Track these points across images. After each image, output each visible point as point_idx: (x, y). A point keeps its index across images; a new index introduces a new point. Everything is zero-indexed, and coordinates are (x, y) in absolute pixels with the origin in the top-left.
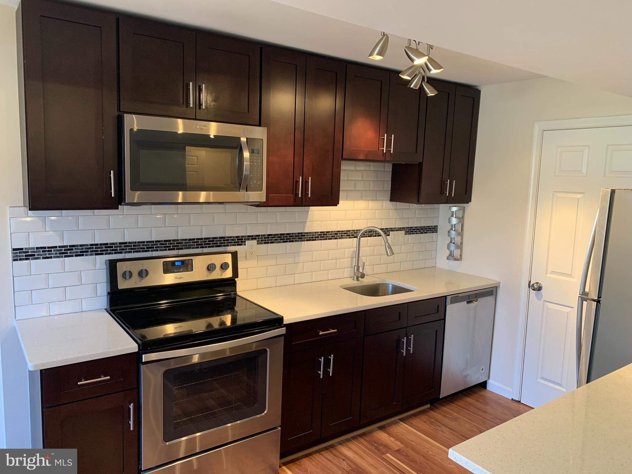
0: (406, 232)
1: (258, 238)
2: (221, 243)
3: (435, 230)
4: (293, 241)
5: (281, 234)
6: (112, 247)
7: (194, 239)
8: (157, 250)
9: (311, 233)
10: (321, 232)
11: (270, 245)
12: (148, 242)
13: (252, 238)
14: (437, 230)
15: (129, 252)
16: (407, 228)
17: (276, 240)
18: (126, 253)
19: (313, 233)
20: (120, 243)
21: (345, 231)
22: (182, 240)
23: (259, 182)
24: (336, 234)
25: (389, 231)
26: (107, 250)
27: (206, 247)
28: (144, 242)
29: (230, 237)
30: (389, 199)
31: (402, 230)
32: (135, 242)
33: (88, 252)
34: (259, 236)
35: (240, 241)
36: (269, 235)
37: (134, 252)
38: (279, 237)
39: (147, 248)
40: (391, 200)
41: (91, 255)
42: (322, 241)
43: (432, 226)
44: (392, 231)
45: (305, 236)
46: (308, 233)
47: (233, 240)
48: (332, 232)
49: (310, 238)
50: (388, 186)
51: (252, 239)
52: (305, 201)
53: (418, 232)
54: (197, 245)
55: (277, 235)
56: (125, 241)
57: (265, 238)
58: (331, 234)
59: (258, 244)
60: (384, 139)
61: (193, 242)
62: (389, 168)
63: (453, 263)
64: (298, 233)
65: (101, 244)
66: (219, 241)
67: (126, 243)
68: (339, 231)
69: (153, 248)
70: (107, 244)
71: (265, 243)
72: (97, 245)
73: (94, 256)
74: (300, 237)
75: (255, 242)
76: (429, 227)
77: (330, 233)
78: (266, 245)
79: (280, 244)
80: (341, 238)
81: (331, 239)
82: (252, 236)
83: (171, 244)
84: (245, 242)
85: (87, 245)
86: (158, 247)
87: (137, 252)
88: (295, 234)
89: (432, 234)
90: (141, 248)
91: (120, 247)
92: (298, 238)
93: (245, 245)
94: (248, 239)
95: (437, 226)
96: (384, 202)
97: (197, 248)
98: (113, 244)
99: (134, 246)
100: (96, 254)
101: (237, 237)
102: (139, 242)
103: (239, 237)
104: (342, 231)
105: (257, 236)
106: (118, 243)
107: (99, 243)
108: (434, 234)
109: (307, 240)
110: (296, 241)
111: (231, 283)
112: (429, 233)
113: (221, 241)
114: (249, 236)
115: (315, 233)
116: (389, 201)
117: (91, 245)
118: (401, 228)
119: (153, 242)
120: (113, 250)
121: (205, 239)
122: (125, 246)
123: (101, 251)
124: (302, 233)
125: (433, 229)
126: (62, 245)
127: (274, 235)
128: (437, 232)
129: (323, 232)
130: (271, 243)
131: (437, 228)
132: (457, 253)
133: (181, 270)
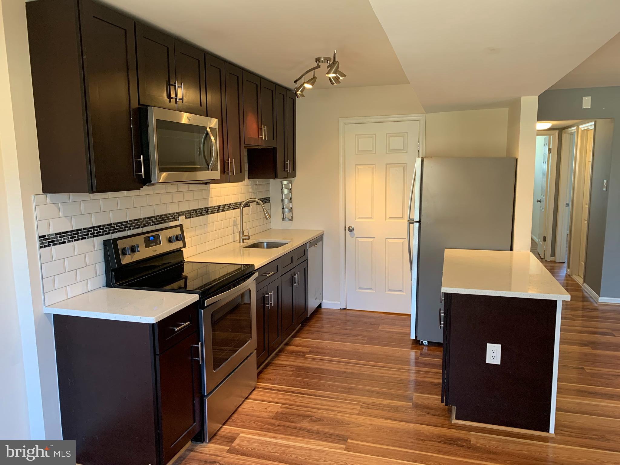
1: (185, 214)
4: (203, 215)
5: (197, 210)
6: (103, 229)
7: (150, 218)
8: (131, 229)
11: (192, 219)
12: (124, 222)
13: (182, 213)
14: (270, 200)
15: (114, 233)
17: (195, 214)
18: (111, 233)
19: (213, 207)
20: (108, 225)
23: (216, 163)
24: (224, 207)
26: (101, 232)
27: (157, 224)
28: (121, 223)
29: (170, 214)
30: (248, 177)
33: (88, 234)
34: (185, 212)
35: (175, 216)
36: (190, 211)
37: (117, 232)
38: (196, 212)
40: (250, 178)
41: (91, 237)
42: (218, 213)
44: (250, 203)
45: (209, 210)
46: (210, 207)
47: (171, 216)
49: (212, 211)
51: (182, 215)
54: (152, 222)
55: (195, 210)
56: (111, 222)
59: (186, 218)
60: (262, 129)
63: (287, 223)
64: (205, 208)
67: (111, 224)
68: (225, 205)
69: (128, 227)
70: (100, 226)
71: (189, 218)
72: (94, 227)
73: (93, 238)
74: (206, 211)
75: (184, 217)
76: (266, 198)
77: (222, 206)
79: (197, 218)
80: (227, 210)
81: (222, 211)
84: (178, 218)
85: (88, 228)
87: (119, 232)
90: (120, 228)
91: (107, 228)
93: (179, 220)
94: (180, 215)
95: (269, 197)
99: (117, 226)
100: (94, 236)
101: (173, 214)
103: (175, 213)
108: (269, 203)
109: (210, 213)
110: (205, 215)
111: (179, 252)
112: (267, 203)
113: (165, 218)
114: (180, 213)
116: (247, 179)
117: (90, 228)
118: (254, 200)
119: (128, 222)
120: (104, 231)
123: (97, 233)
124: (207, 208)
125: (268, 200)
126: (71, 230)
127: (193, 210)
129: (218, 206)
130: (192, 217)
133: (154, 244)
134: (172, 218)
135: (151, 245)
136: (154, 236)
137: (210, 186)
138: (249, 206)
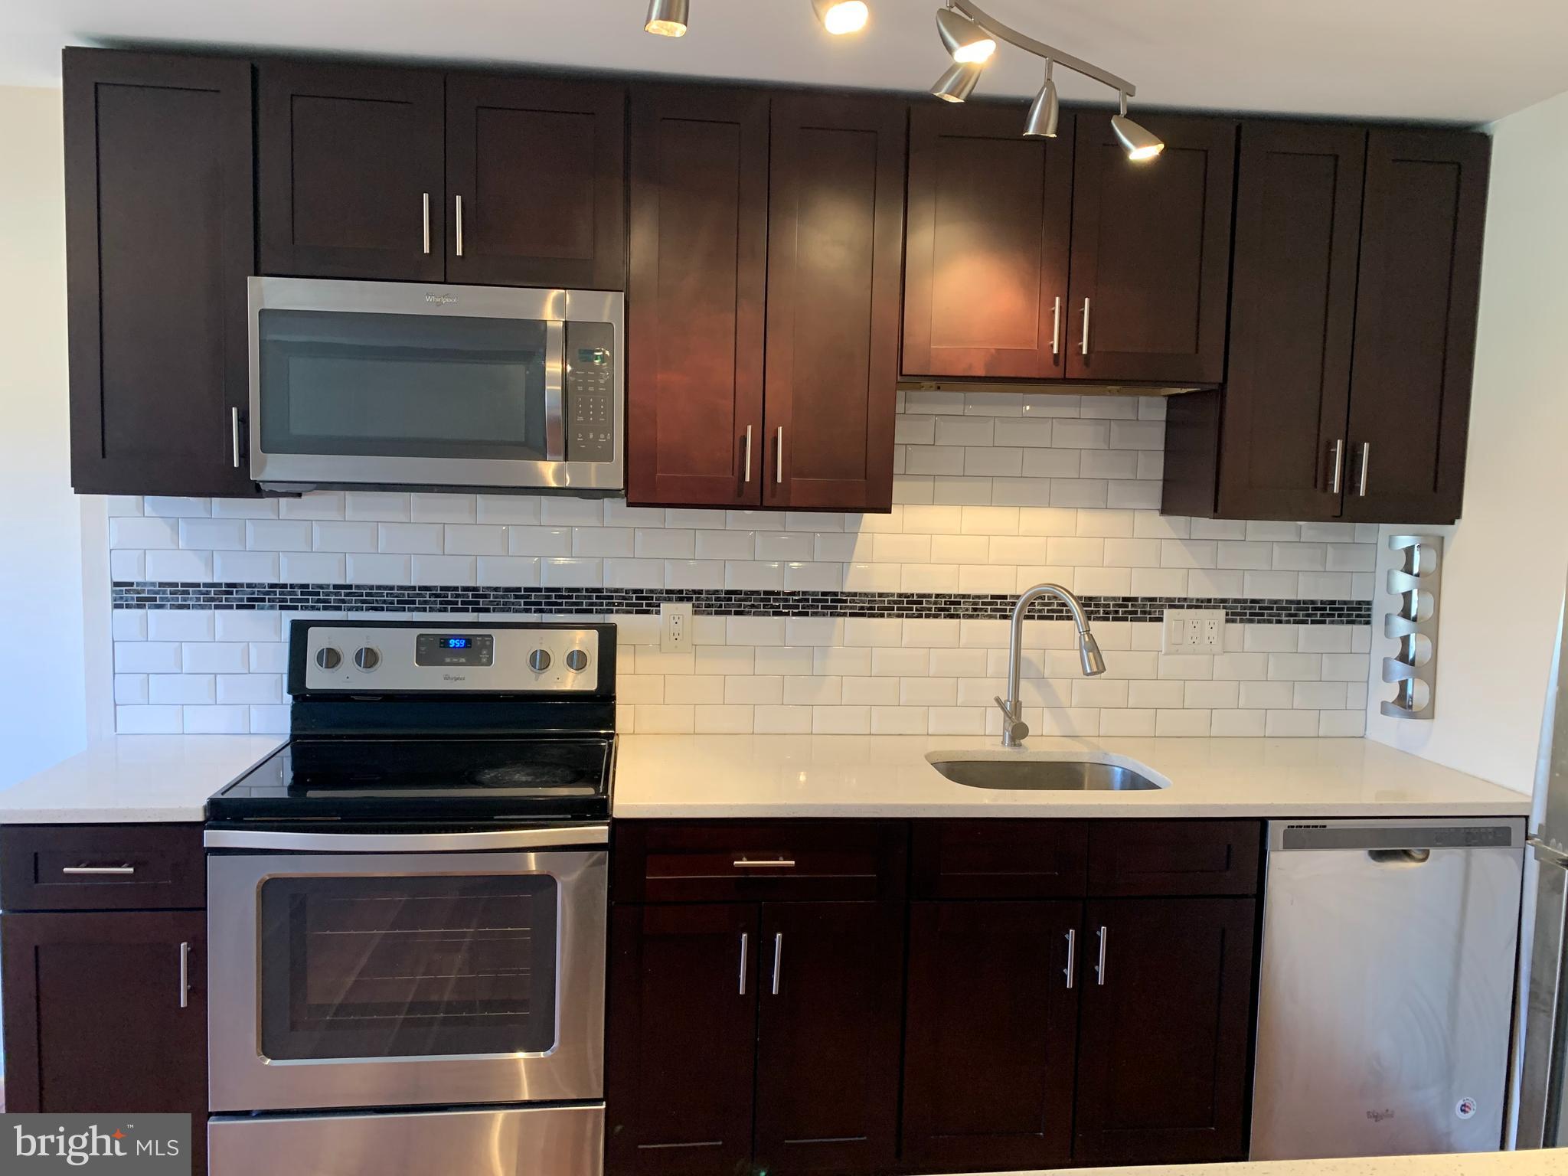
0: (1233, 614)
1: (698, 599)
2: (592, 604)
3: (1357, 616)
4: (806, 614)
5: (766, 593)
6: (318, 594)
7: (518, 589)
8: (424, 610)
9: (866, 595)
10: (900, 595)
11: (732, 619)
12: (400, 588)
13: (680, 596)
14: (1369, 616)
15: (358, 609)
16: (1236, 601)
17: (753, 606)
18: (350, 609)
19: (873, 595)
20: (336, 587)
21: (986, 597)
22: (488, 588)
23: (602, 436)
24: (952, 603)
25: (1162, 606)
26: (307, 601)
27: (551, 611)
28: (392, 588)
29: (617, 591)
30: (1160, 507)
31: (1214, 607)
32: (371, 587)
34: (700, 592)
35: (644, 602)
36: (728, 592)
37: (368, 609)
38: (762, 600)
39: (399, 602)
40: (1165, 511)
41: (272, 608)
42: (905, 620)
43: (1345, 603)
44: (1171, 607)
45: (845, 601)
46: (855, 594)
47: (624, 598)
48: (937, 596)
49: (862, 608)
50: (1155, 468)
51: (681, 599)
52: (773, 495)
53: (1284, 618)
54: (526, 604)
55: (757, 593)
56: (348, 582)
57: (717, 599)
58: (935, 603)
59: (694, 612)
60: (1054, 313)
61: (516, 597)
62: (1153, 410)
64: (824, 594)
65: (292, 586)
66: (585, 597)
67: (350, 587)
68: (964, 596)
69: (414, 602)
70: (306, 586)
71: (717, 613)
72: (284, 586)
73: (277, 612)
74: (831, 604)
75: (687, 607)
76: (1333, 602)
77: (933, 599)
78: (722, 618)
79: (769, 618)
80: (971, 617)
81: (936, 616)
82: (681, 592)
83: (458, 596)
84: (659, 606)
85: (262, 585)
86: (426, 602)
87: (375, 609)
88: (814, 593)
89: (1349, 627)
90: (385, 602)
91: (336, 594)
92: (823, 607)
93: (658, 612)
94: (670, 600)
95: (1368, 603)
96: (1140, 518)
97: (527, 611)
98: (321, 587)
99: (368, 595)
100: (282, 608)
101: (635, 591)
102: (379, 587)
103: (641, 591)
104: (979, 597)
105: (695, 592)
106: (331, 586)
107: (289, 582)
108: (1355, 627)
109: (852, 615)
110: (815, 614)
112: (1332, 622)
113: (590, 598)
114: (669, 592)
115: (881, 595)
116: (1158, 513)
117: (272, 586)
118: (1209, 600)
119: (414, 588)
120: (319, 601)
121: (548, 590)
122: (347, 595)
123: (292, 600)
124: (835, 594)
125: (1356, 613)
126: (209, 581)
127: (746, 593)
128: (1368, 623)
129: (906, 596)
130: (737, 613)
131: (1369, 609)
133: (463, 660)
134: (628, 605)
135: (448, 660)
136: (468, 641)
137: (858, 523)
138: (1160, 620)
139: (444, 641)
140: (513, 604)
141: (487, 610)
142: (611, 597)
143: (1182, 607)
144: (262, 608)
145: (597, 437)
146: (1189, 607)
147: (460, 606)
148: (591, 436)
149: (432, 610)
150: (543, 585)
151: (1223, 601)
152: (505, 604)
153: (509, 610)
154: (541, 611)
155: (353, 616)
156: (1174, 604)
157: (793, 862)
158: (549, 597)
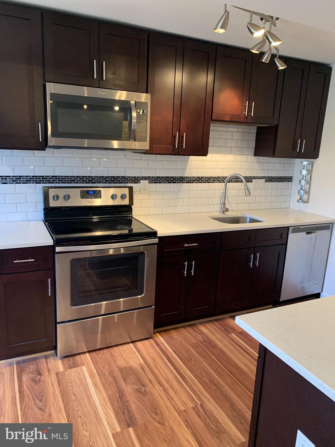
0: (266, 180)
1: (150, 179)
2: (122, 181)
3: (290, 180)
4: (175, 183)
5: (166, 177)
6: (47, 179)
7: (103, 177)
8: (78, 183)
9: (189, 177)
10: (197, 177)
11: (158, 184)
12: (71, 177)
13: (145, 178)
14: (292, 180)
15: (59, 183)
16: (267, 177)
17: (163, 181)
18: (56, 183)
19: (191, 177)
20: (52, 176)
21: (216, 177)
22: (95, 177)
24: (209, 179)
25: (253, 179)
26: (44, 181)
27: (112, 183)
28: (68, 177)
29: (129, 177)
30: (253, 154)
31: (263, 179)
32: (63, 177)
33: (31, 181)
34: (150, 177)
35: (136, 180)
36: (157, 177)
37: (62, 183)
38: (165, 179)
39: (71, 181)
40: (255, 155)
41: (33, 183)
42: (198, 184)
43: (288, 177)
45: (185, 179)
46: (187, 177)
47: (131, 179)
48: (206, 177)
49: (188, 181)
50: (253, 144)
51: (145, 179)
52: (181, 151)
53: (276, 181)
54: (105, 181)
55: (164, 177)
56: (56, 175)
57: (154, 179)
58: (205, 179)
59: (149, 183)
60: (246, 105)
61: (103, 179)
62: (254, 130)
63: (302, 205)
64: (180, 177)
65: (39, 176)
66: (121, 179)
67: (56, 176)
68: (211, 177)
69: (75, 181)
70: (43, 176)
71: (154, 183)
72: (37, 176)
74: (181, 180)
75: (147, 181)
76: (285, 177)
77: (205, 178)
78: (156, 184)
79: (166, 184)
80: (213, 182)
81: (205, 182)
82: (145, 177)
83: (87, 179)
84: (140, 181)
85: (30, 176)
86: (78, 181)
87: (64, 183)
88: (178, 177)
89: (288, 183)
90: (66, 181)
91: (52, 179)
92: (180, 181)
93: (140, 183)
94: (142, 179)
95: (292, 177)
96: (249, 157)
97: (106, 183)
98: (47, 176)
99: (61, 179)
100: (36, 183)
101: (134, 177)
102: (65, 176)
103: (135, 177)
104: (214, 177)
105: (149, 177)
106: (51, 176)
107: (38, 175)
109: (186, 183)
110: (178, 183)
111: (128, 209)
112: (285, 182)
113: (122, 179)
114: (142, 177)
115: (193, 177)
116: (253, 156)
117: (33, 176)
118: (262, 177)
119: (75, 177)
120: (47, 181)
121: (111, 177)
122: (55, 179)
123: (39, 181)
124: (182, 177)
125: (289, 179)
126: (13, 175)
127: (161, 177)
128: (292, 182)
129: (199, 177)
130: (159, 183)
131: (292, 178)
132: (305, 197)
133: (93, 197)
134: (132, 181)
135: (89, 197)
136: (94, 191)
137: (188, 158)
138: (252, 182)
139: (88, 192)
140: (102, 181)
141: (95, 183)
142: (128, 179)
143: (256, 179)
144: (30, 183)
145: (143, 135)
146: (258, 179)
147: (88, 182)
148: (141, 134)
149: (80, 183)
150: (110, 176)
151: (265, 177)
152: (100, 181)
153: (101, 183)
154: (109, 183)
155: (58, 185)
156: (255, 178)
157: (197, 244)
158: (111, 179)
